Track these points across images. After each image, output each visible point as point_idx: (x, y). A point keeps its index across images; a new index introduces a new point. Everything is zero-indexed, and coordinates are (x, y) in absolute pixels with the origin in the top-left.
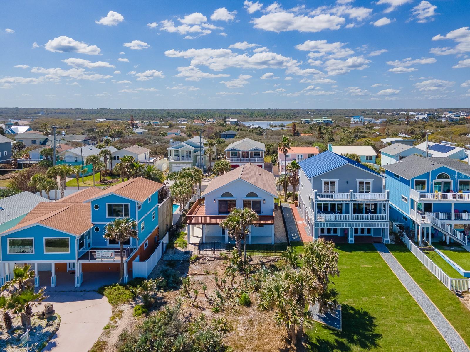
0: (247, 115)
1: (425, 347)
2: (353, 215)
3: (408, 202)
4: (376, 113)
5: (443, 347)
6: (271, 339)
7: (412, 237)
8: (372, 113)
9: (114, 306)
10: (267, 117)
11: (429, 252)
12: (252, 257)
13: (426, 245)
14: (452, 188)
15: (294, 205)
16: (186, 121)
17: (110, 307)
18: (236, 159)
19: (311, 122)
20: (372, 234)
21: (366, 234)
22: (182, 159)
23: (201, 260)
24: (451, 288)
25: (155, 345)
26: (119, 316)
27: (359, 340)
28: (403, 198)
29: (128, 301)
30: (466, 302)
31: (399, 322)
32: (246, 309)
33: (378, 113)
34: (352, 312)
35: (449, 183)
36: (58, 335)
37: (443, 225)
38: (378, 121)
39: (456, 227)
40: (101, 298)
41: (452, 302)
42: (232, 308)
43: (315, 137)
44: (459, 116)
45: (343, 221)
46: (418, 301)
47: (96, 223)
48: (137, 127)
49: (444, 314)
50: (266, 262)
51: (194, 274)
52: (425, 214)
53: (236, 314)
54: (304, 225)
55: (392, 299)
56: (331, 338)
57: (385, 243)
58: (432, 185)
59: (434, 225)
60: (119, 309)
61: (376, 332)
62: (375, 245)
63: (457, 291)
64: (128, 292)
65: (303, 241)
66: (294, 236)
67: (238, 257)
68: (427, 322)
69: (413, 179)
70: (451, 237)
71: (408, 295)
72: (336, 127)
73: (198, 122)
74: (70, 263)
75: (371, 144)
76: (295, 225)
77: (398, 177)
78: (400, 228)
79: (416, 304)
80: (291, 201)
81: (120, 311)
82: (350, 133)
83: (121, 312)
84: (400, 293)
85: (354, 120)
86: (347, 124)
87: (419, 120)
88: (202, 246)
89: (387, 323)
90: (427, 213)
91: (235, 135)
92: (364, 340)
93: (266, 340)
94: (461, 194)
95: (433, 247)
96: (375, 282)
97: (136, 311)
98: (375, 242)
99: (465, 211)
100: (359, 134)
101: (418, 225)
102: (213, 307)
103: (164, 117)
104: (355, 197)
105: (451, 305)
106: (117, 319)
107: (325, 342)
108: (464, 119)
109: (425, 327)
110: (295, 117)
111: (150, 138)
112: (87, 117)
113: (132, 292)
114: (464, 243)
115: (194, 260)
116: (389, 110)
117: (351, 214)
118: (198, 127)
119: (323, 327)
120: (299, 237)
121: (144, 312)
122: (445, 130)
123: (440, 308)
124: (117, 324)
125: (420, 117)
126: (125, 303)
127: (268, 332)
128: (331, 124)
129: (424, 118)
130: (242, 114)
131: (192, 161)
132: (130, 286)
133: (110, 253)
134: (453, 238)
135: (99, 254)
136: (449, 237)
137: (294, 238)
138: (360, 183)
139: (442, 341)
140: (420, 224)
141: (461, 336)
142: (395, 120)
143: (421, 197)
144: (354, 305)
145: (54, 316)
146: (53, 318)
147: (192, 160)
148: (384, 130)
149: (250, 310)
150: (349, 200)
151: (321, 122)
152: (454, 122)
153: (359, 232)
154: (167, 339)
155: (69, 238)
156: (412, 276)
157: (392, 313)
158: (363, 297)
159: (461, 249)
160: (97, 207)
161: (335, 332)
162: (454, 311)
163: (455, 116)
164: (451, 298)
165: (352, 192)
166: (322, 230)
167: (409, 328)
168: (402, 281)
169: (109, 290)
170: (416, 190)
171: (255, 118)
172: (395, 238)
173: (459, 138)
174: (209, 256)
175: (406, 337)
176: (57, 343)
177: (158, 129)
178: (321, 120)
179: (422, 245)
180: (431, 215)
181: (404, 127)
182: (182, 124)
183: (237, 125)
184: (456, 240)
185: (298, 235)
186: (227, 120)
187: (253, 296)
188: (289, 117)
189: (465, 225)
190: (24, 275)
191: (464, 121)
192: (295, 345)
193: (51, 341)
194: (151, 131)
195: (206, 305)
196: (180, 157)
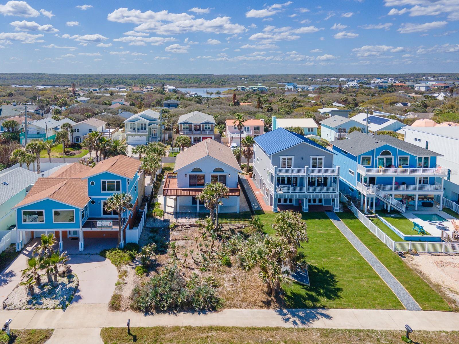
0: (182, 81)
1: (378, 297)
2: (308, 187)
3: (355, 176)
4: (307, 78)
5: (392, 297)
6: (254, 292)
7: (358, 206)
8: (303, 79)
9: (117, 266)
10: (202, 83)
11: (373, 219)
12: (223, 225)
13: (371, 213)
14: (393, 163)
15: (249, 176)
16: (124, 88)
17: (115, 267)
18: (188, 131)
19: (246, 90)
20: (323, 203)
21: (317, 203)
22: (138, 132)
23: (179, 227)
24: (394, 250)
25: (164, 297)
26: (124, 275)
27: (325, 293)
28: (350, 172)
29: (129, 263)
30: (407, 261)
31: (355, 278)
32: (228, 269)
33: (310, 79)
34: (316, 271)
35: (391, 159)
36: (80, 290)
37: (385, 196)
38: (311, 88)
39: (397, 197)
40: (104, 261)
41: (396, 261)
42: (217, 268)
43: (254, 106)
44: (387, 83)
45: (299, 193)
46: (368, 260)
47: (92, 197)
48: (79, 95)
49: (390, 271)
50: (235, 229)
51: (176, 240)
52: (369, 186)
53: (220, 273)
54: (261, 195)
55: (347, 259)
56: (303, 292)
57: (335, 211)
58: (376, 160)
59: (378, 195)
60: (123, 269)
61: (337, 287)
62: (327, 214)
63: (400, 252)
64: (126, 255)
65: (264, 210)
66: (255, 206)
67: (212, 225)
68: (378, 278)
69: (360, 156)
70: (392, 206)
71: (359, 256)
72: (271, 95)
73: (137, 89)
74: (70, 231)
75: (311, 117)
76: (253, 195)
77: (346, 153)
78: (348, 198)
79: (367, 263)
80: (245, 172)
81: (124, 271)
82: (287, 102)
83: (126, 272)
84: (353, 255)
85: (288, 87)
86: (281, 91)
87: (350, 87)
88: (177, 214)
89: (345, 279)
90: (371, 185)
91: (178, 105)
92: (328, 293)
93: (251, 294)
94: (401, 168)
95: (377, 215)
96: (331, 246)
97: (138, 270)
98: (326, 211)
99: (404, 183)
100: (296, 104)
101: (364, 196)
102: (201, 268)
103: (102, 84)
104: (310, 171)
105: (395, 263)
106: (124, 277)
107: (298, 295)
108: (392, 86)
109: (376, 281)
110: (229, 84)
111: (96, 107)
112: (24, 83)
113: (130, 255)
114: (402, 211)
115: (173, 227)
116: (320, 76)
117: (306, 187)
118: (138, 95)
119: (294, 283)
120: (260, 207)
121: (144, 272)
122: (376, 98)
123: (386, 267)
124: (125, 282)
125: (351, 84)
126: (126, 264)
127: (250, 287)
128: (266, 91)
129: (355, 85)
130: (176, 80)
131: (147, 134)
132: (127, 250)
133: (109, 223)
134: (394, 207)
135: (99, 223)
136: (390, 206)
137: (256, 207)
138: (313, 159)
139: (391, 293)
140: (366, 195)
141: (406, 288)
142: (327, 86)
143: (367, 171)
144: (316, 265)
145: (72, 275)
146: (72, 276)
147: (147, 132)
148: (318, 98)
149: (232, 269)
150: (305, 174)
151: (256, 90)
152: (383, 89)
153: (312, 201)
154: (174, 293)
155: (74, 210)
156: (361, 240)
157: (348, 271)
158: (323, 258)
159: (401, 216)
160: (93, 183)
161: (305, 287)
162: (399, 268)
163: (383, 83)
164: (395, 258)
165: (307, 168)
166: (280, 201)
167: (363, 282)
168: (354, 244)
169: (110, 254)
170: (362, 165)
171: (191, 85)
172: (344, 207)
173: (389, 108)
174: (186, 223)
175: (362, 289)
176: (81, 296)
177: (99, 97)
178: (256, 87)
179: (367, 213)
180: (375, 187)
181: (336, 95)
182: (123, 92)
183: (175, 92)
184: (396, 208)
185: (258, 204)
186: (165, 87)
187: (232, 258)
188: (224, 83)
189: (403, 195)
190: (49, 242)
191: (393, 88)
192: (275, 297)
193: (76, 294)
194: (94, 100)
195: (194, 266)
196: (136, 130)
